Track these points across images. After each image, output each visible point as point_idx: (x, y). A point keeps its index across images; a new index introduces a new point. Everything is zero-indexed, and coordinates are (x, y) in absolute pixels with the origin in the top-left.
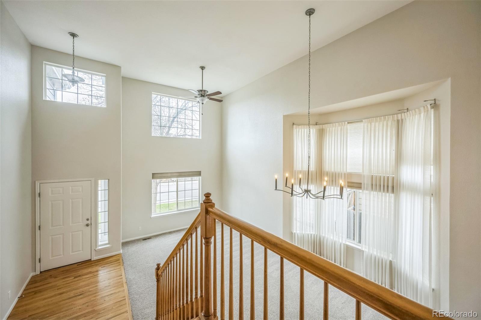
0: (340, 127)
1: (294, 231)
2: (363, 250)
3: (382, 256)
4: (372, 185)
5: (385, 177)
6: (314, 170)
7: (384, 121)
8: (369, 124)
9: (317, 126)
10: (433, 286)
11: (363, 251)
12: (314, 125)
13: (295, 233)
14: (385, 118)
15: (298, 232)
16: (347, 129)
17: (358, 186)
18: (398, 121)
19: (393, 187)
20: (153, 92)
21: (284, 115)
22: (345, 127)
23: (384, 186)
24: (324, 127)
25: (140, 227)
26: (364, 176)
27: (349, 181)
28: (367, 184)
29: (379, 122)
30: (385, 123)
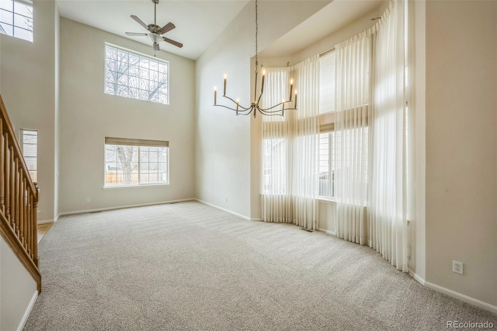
0: (312, 63)
1: (263, 193)
2: (336, 201)
3: (356, 204)
4: (345, 121)
5: (359, 109)
6: (285, 121)
7: (357, 41)
8: (342, 50)
9: (288, 67)
10: (408, 218)
11: (336, 203)
12: (285, 67)
13: (264, 195)
14: (358, 37)
15: (266, 194)
16: (319, 63)
17: (330, 127)
18: (372, 35)
19: (367, 118)
20: (106, 43)
21: (251, 57)
22: (317, 61)
23: (357, 120)
24: (295, 68)
25: (89, 199)
26: (336, 113)
27: (322, 124)
28: (339, 122)
29: (352, 43)
30: (359, 43)
